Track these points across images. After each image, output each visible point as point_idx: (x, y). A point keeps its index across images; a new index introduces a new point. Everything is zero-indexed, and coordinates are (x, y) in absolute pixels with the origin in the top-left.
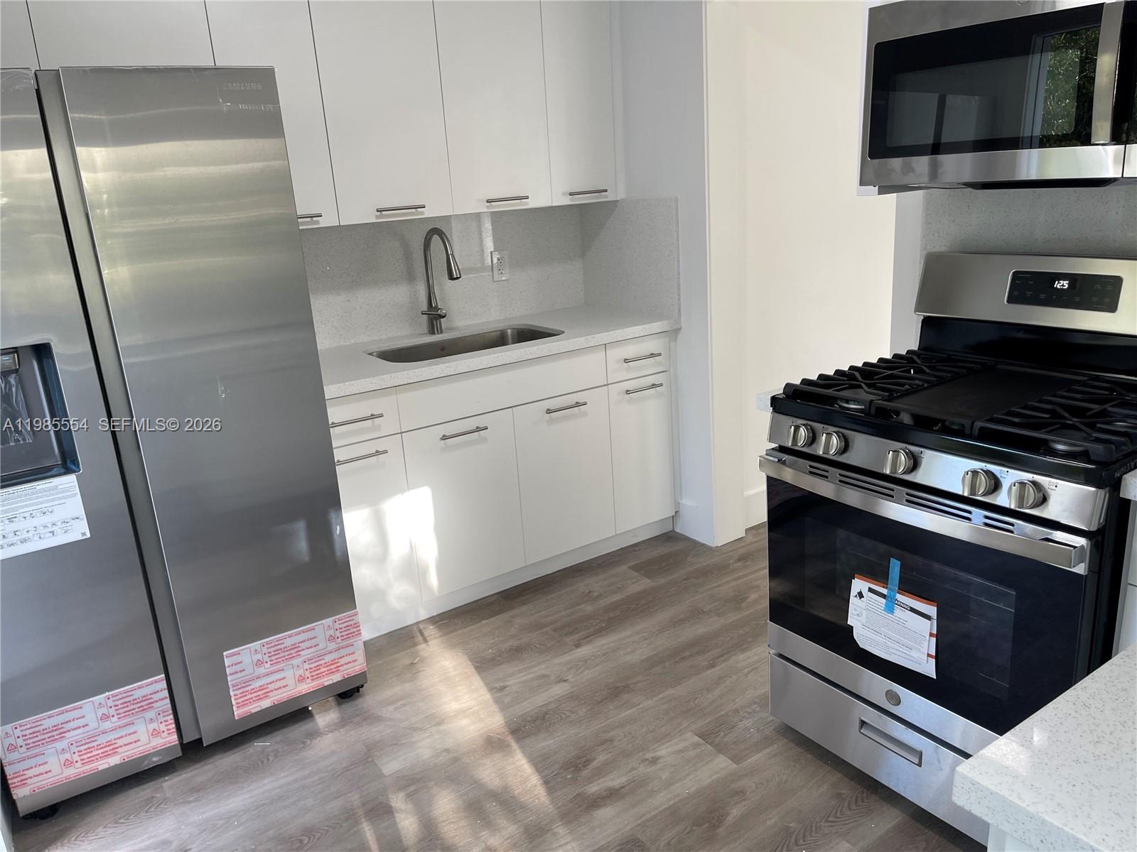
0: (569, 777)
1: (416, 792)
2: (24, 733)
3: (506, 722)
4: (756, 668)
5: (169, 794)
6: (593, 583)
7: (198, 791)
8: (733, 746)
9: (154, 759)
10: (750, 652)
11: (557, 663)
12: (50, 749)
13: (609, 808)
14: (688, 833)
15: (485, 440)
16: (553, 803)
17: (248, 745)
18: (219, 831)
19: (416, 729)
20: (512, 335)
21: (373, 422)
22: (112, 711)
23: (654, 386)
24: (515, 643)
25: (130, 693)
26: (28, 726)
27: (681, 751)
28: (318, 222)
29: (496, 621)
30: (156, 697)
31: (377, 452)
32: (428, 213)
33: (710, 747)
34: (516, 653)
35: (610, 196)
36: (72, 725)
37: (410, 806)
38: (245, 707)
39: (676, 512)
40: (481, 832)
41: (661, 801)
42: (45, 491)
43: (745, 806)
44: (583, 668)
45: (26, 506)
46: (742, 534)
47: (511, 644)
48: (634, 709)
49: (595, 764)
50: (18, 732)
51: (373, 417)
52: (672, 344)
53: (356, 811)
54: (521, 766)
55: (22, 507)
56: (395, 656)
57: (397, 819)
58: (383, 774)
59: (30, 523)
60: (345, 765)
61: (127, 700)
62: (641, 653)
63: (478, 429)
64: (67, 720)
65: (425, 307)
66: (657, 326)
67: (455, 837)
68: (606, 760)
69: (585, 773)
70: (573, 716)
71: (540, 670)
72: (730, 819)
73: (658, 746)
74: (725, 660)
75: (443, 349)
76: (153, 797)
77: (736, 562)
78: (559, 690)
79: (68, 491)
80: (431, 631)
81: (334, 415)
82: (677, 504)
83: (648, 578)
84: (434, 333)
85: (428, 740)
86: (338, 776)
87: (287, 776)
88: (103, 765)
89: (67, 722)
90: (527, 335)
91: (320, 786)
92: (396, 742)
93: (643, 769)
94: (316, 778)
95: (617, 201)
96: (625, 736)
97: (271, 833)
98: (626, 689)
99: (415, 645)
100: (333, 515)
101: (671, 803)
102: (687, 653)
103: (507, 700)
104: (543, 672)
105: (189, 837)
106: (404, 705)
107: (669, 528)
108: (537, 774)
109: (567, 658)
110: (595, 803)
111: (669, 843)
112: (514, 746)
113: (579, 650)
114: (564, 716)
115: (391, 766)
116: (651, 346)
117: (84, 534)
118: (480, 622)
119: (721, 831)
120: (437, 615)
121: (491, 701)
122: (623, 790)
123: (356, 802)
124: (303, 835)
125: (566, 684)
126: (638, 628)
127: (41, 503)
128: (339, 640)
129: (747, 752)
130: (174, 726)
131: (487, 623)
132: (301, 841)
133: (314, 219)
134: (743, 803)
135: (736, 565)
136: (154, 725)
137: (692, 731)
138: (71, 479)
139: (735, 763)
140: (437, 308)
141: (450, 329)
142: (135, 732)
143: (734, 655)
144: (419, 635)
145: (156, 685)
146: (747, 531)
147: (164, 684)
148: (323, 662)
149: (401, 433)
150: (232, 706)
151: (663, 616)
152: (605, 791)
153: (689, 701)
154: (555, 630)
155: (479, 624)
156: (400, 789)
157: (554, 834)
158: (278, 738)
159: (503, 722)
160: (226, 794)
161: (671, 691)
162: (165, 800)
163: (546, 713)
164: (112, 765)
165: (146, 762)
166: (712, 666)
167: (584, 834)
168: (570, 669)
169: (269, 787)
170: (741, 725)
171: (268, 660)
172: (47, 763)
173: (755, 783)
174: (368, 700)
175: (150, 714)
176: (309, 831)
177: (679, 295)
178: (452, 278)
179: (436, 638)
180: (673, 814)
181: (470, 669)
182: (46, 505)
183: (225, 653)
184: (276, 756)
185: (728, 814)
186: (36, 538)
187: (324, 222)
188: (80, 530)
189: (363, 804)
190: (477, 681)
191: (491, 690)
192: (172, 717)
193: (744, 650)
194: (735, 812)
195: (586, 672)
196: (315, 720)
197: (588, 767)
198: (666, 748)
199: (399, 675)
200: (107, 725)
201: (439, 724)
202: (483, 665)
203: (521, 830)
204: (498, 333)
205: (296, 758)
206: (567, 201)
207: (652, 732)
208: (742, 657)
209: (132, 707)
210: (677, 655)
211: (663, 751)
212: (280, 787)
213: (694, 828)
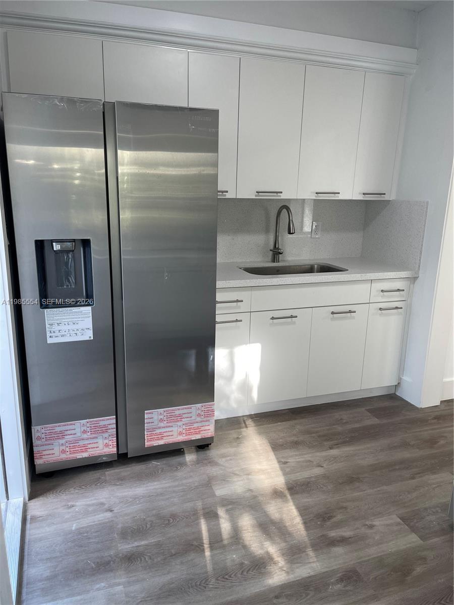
0: (319, 523)
1: (232, 509)
2: (46, 432)
3: (286, 482)
4: (441, 486)
5: (108, 478)
6: (344, 415)
7: (122, 480)
8: (422, 530)
9: (104, 458)
10: (437, 475)
11: (319, 455)
12: (56, 443)
13: (341, 548)
14: (388, 575)
15: (294, 323)
16: (308, 536)
17: (149, 462)
18: (129, 504)
19: (235, 474)
20: (317, 268)
21: (237, 304)
22: (88, 429)
23: (397, 308)
24: (296, 439)
25: (98, 422)
26: (48, 429)
27: (388, 525)
28: (225, 195)
29: (286, 424)
30: (110, 427)
31: (237, 320)
32: (283, 196)
33: (407, 527)
34: (295, 444)
35: (386, 198)
36: (69, 432)
37: (227, 517)
38: (152, 441)
39: (398, 383)
40: (265, 542)
41: (373, 552)
42: (77, 313)
43: (425, 567)
44: (333, 461)
45: (67, 319)
46: (438, 404)
47: (293, 439)
48: (361, 493)
49: (334, 520)
50: (43, 431)
51: (237, 301)
52: (412, 286)
53: (199, 512)
54: (292, 509)
55: (64, 319)
56: (229, 432)
57: (220, 522)
58: (215, 495)
59: (67, 328)
60: (196, 485)
61: (96, 425)
62: (369, 460)
63: (292, 317)
64: (67, 429)
65: (272, 248)
66: (404, 274)
67: (250, 540)
68: (342, 519)
69: (328, 523)
70: (324, 488)
71: (308, 457)
72: (415, 573)
73: (374, 519)
74: (421, 477)
75: (278, 271)
76: (100, 478)
77: (433, 419)
78: (317, 471)
79: (86, 314)
80: (249, 422)
81: (219, 297)
82: (400, 379)
83: (377, 418)
84: (274, 262)
85: (241, 482)
86: (192, 490)
87: (166, 483)
88: (79, 456)
89: (66, 431)
90: (326, 269)
91: (182, 493)
92: (225, 479)
93: (363, 530)
94: (181, 488)
95: (390, 201)
96: (354, 508)
97: (154, 512)
98: (358, 479)
99: (241, 428)
100: (210, 350)
101: (380, 554)
102: (397, 467)
103: (288, 470)
104: (309, 459)
105: (114, 504)
106: (231, 460)
107: (393, 392)
108: (300, 517)
109: (324, 454)
110: (333, 543)
111: (375, 578)
112: (289, 497)
113: (332, 451)
114: (319, 487)
115: (221, 491)
116: (398, 285)
117: (90, 337)
118: (277, 423)
119: (409, 578)
120: (254, 414)
121: (278, 469)
122: (350, 539)
123: (199, 507)
124: (171, 517)
125: (322, 469)
126: (368, 446)
127: (73, 318)
128: (203, 417)
129: (430, 535)
130: (116, 443)
131: (280, 424)
132: (169, 520)
133: (224, 193)
134: (425, 566)
135: (433, 421)
136: (107, 441)
137: (396, 515)
138: (89, 308)
139: (421, 539)
140: (278, 249)
141: (284, 261)
142: (97, 443)
143: (427, 474)
144: (243, 422)
145: (110, 421)
146: (442, 402)
147: (114, 421)
148: (192, 427)
149: (250, 312)
150: (145, 439)
151: (384, 442)
152: (340, 537)
153: (396, 496)
154: (319, 436)
155: (276, 424)
156: (223, 506)
157: (307, 555)
158: (164, 462)
159: (284, 482)
160: (135, 485)
161: (385, 487)
162: (105, 481)
163: (309, 483)
164: (84, 457)
165: (99, 459)
166: (413, 478)
167: (324, 559)
168: (326, 460)
169: (157, 487)
170: (428, 518)
171: (166, 419)
172: (53, 449)
173: (434, 555)
174: (213, 452)
175: (106, 435)
176: (174, 516)
177: (420, 258)
178: (290, 233)
179: (252, 426)
180: (380, 562)
181: (269, 448)
182: (76, 320)
183: (146, 412)
184: (162, 471)
185: (414, 570)
186: (69, 335)
187: (228, 196)
188: (89, 335)
189: (203, 509)
190: (272, 455)
191: (279, 462)
192: (115, 438)
193: (434, 473)
194: (419, 570)
195: (334, 465)
196: (185, 457)
197: (331, 520)
198: (379, 521)
199: (230, 442)
200: (85, 436)
201: (248, 474)
202: (276, 447)
203: (287, 547)
204: (309, 266)
205: (172, 475)
206: (361, 197)
207: (371, 509)
208: (433, 477)
209: (98, 429)
210: (390, 466)
211: (377, 522)
212: (162, 488)
213: (392, 573)
